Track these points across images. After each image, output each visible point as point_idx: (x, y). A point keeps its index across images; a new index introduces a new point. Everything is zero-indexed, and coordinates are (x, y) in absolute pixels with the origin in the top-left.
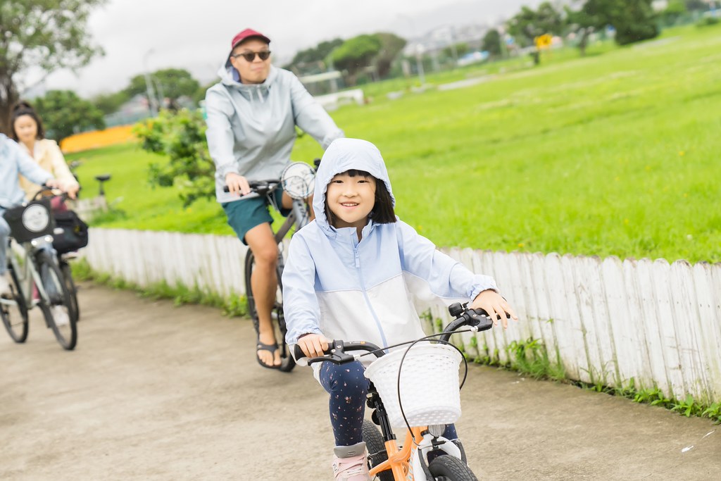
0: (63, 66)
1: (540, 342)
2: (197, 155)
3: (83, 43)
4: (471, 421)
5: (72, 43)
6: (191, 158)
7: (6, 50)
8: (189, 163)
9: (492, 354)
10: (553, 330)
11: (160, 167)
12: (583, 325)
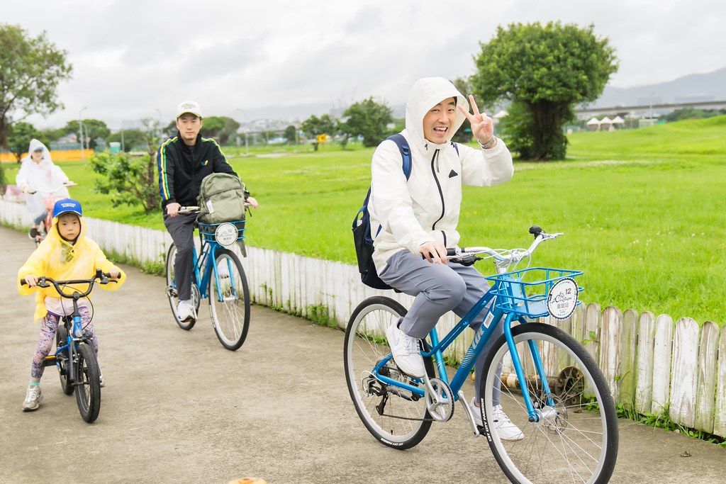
0: (37, 112)
1: (326, 306)
2: (126, 179)
3: (51, 100)
4: (287, 342)
5: (46, 98)
6: (122, 180)
7: (4, 95)
8: (120, 182)
9: (298, 310)
10: (334, 301)
11: (102, 182)
12: (350, 300)
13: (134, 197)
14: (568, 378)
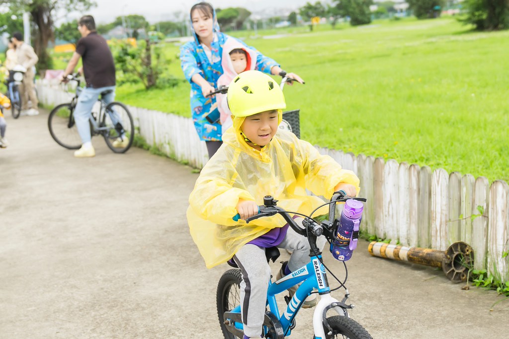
2: (127, 62)
13: (136, 77)
14: (456, 253)
